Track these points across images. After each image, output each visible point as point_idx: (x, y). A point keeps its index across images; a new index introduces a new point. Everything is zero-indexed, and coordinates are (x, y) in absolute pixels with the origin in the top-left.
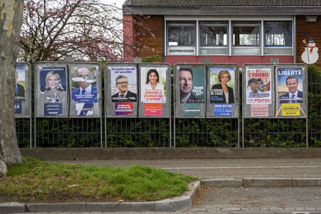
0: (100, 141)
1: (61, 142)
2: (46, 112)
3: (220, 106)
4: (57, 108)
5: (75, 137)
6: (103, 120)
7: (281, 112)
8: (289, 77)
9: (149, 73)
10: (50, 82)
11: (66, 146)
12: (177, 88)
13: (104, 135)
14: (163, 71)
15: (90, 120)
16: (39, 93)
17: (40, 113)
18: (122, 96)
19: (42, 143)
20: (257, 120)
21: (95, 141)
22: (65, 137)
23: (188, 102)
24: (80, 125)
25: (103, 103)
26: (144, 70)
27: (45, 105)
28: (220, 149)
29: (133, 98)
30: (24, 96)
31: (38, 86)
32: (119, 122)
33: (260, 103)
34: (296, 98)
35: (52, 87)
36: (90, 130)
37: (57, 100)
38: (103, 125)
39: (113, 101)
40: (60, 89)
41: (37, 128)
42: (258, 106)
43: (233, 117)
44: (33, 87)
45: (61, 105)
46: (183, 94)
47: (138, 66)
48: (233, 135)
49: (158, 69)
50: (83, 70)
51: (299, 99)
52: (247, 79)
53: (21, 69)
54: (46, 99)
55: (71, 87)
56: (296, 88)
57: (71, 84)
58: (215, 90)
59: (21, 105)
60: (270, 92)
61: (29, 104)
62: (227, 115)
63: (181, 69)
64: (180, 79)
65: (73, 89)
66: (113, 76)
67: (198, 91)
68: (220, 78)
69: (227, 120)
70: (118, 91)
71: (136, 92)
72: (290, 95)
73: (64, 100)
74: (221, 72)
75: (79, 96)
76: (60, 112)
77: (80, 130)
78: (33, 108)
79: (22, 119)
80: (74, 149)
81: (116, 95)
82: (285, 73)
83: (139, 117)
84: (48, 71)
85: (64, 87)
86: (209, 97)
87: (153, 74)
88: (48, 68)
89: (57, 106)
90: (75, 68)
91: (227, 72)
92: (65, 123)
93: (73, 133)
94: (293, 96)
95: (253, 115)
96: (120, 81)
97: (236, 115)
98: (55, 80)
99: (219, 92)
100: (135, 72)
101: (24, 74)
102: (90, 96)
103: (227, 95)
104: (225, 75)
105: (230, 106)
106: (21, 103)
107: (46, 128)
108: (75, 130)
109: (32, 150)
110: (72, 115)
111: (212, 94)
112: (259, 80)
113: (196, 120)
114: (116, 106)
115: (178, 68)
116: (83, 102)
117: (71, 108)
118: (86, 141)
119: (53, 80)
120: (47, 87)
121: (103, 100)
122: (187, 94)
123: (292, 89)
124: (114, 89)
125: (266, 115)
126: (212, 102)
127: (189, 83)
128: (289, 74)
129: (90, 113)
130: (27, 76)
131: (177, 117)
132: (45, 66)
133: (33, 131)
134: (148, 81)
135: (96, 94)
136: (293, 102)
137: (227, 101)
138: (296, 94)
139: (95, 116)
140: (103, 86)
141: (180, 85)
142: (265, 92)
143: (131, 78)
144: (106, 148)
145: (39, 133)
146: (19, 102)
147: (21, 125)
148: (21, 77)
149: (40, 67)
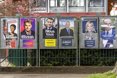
1: (93, 62)
2: (86, 45)
4: (92, 43)
10: (88, 28)
11: (96, 65)
15: (111, 50)
16: (82, 34)
17: (82, 46)
21: (113, 63)
22: (96, 60)
24: (105, 53)
27: (85, 41)
30: (73, 36)
31: (81, 30)
35: (89, 31)
36: (110, 56)
37: (92, 38)
40: (94, 32)
41: (80, 55)
44: (78, 31)
45: (94, 41)
50: (108, 20)
53: (72, 20)
54: (86, 38)
55: (100, 30)
57: (100, 28)
59: (71, 41)
61: (76, 41)
65: (101, 32)
73: (96, 38)
75: (105, 36)
76: (94, 45)
77: (105, 56)
78: (78, 43)
79: (71, 49)
84: (87, 21)
85: (96, 31)
88: (87, 19)
89: (92, 42)
90: (103, 19)
92: (96, 51)
93: (101, 58)
98: (91, 26)
101: (73, 23)
102: (111, 36)
106: (71, 40)
108: (102, 56)
110: (101, 47)
116: (107, 39)
117: (100, 43)
118: (108, 62)
119: (90, 26)
120: (86, 31)
129: (111, 46)
130: (75, 24)
132: (85, 18)
133: (78, 57)
135: (115, 35)
139: (114, 48)
145: (81, 58)
146: (70, 39)
147: (71, 53)
148: (72, 25)
149: (83, 19)
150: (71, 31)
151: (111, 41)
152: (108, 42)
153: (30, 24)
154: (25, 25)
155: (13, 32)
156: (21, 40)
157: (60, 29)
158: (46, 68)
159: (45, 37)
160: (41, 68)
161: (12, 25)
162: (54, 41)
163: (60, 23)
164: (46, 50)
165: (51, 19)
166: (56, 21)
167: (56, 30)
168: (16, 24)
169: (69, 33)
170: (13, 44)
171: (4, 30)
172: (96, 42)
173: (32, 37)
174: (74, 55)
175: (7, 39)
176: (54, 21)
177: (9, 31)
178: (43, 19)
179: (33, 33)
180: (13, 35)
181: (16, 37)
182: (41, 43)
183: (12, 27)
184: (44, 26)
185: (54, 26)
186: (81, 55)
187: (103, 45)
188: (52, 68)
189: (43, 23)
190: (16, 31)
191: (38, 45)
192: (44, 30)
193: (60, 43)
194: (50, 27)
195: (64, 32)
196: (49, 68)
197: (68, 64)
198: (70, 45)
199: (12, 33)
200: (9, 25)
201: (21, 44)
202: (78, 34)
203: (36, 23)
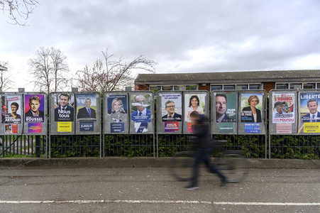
0: (152, 152)
1: (123, 152)
2: (112, 130)
3: (249, 124)
5: (134, 150)
6: (156, 136)
7: (302, 130)
8: (310, 101)
9: (191, 99)
10: (115, 106)
11: (126, 155)
12: (214, 110)
13: (156, 147)
14: (202, 97)
15: (145, 135)
16: (107, 115)
17: (107, 130)
18: (170, 117)
19: (109, 153)
20: (281, 136)
21: (149, 152)
22: (126, 149)
23: (222, 121)
24: (137, 139)
25: (155, 122)
26: (188, 97)
27: (112, 124)
28: (250, 160)
29: (179, 119)
30: (95, 117)
31: (106, 110)
32: (167, 137)
33: (285, 122)
34: (316, 118)
35: (117, 111)
36: (145, 143)
37: (121, 121)
38: (156, 140)
39: (163, 121)
40: (123, 112)
42: (283, 125)
43: (261, 134)
44: (102, 111)
45: (123, 124)
46: (218, 115)
47: (182, 93)
48: (260, 149)
49: (198, 95)
50: (140, 97)
51: (318, 118)
52: (274, 102)
53: (93, 96)
54: (112, 120)
55: (131, 110)
56: (316, 109)
57: (131, 108)
58: (245, 112)
59: (93, 125)
60: (293, 113)
61: (99, 124)
62: (256, 132)
63: (217, 95)
64: (217, 103)
66: (164, 101)
67: (231, 112)
68: (249, 102)
69: (256, 136)
70: (167, 113)
71: (181, 114)
72: (311, 115)
73: (125, 121)
74: (251, 97)
75: (137, 117)
76: (123, 129)
77: (138, 143)
78: (102, 127)
79: (94, 135)
80: (133, 158)
81: (166, 116)
82: (306, 97)
83: (184, 133)
85: (126, 111)
86: (240, 118)
87: (195, 99)
88: (113, 96)
89: (120, 125)
90: (134, 96)
91: (256, 97)
92: (127, 138)
93: (132, 146)
94: (314, 116)
95: (278, 132)
96: (168, 105)
97: (263, 132)
98: (119, 105)
99: (248, 113)
100: (180, 98)
101: (96, 100)
102: (145, 117)
103: (255, 116)
104: (254, 99)
105: (258, 124)
107: (112, 142)
108: (134, 143)
109: (102, 160)
110: (132, 132)
111: (243, 115)
112: (284, 103)
113: (229, 136)
114: (166, 125)
115: (215, 94)
116: (140, 122)
117: (131, 127)
119: (117, 105)
120: (113, 111)
121: (155, 120)
122: (222, 115)
123: (313, 111)
124: (164, 112)
125: (290, 132)
126: (242, 121)
127: (224, 106)
128: (310, 98)
129: (145, 131)
130: (98, 102)
131: (214, 133)
132: (111, 94)
133: (102, 144)
134: (190, 105)
135: (150, 116)
136: (314, 121)
137: (255, 121)
138: (316, 114)
139: (149, 133)
140: (155, 109)
141: (217, 108)
142: (289, 113)
143: (178, 102)
144: (158, 158)
145: (107, 146)
146: (92, 122)
147: (93, 140)
148: (94, 103)
149: (107, 95)
150: (93, 111)
151: (144, 124)
152: (141, 125)
153: (38, 103)
154: (31, 103)
155: (15, 113)
156: (26, 124)
157: (78, 108)
158: (57, 161)
159: (57, 119)
160: (51, 161)
161: (13, 104)
162: (70, 124)
163: (78, 100)
164: (60, 136)
165: (66, 95)
166: (73, 98)
167: (72, 110)
168: (19, 103)
169: (90, 114)
170: (15, 129)
171: (3, 110)
172: (126, 125)
173: (40, 119)
174: (97, 143)
175: (7, 122)
176: (69, 98)
177: (10, 111)
178: (54, 96)
179: (41, 115)
180: (15, 116)
181: (19, 120)
182: (52, 127)
183: (13, 106)
184: (56, 104)
185: (70, 105)
186: (106, 142)
187: (135, 129)
188: (65, 161)
189: (55, 100)
190: (19, 112)
191: (48, 129)
192: (56, 110)
193: (78, 127)
194: (64, 107)
195: (83, 112)
196: (61, 161)
197: (89, 155)
198: (92, 129)
199: (13, 115)
200: (10, 103)
201: (26, 129)
202: (102, 115)
203: (46, 101)
